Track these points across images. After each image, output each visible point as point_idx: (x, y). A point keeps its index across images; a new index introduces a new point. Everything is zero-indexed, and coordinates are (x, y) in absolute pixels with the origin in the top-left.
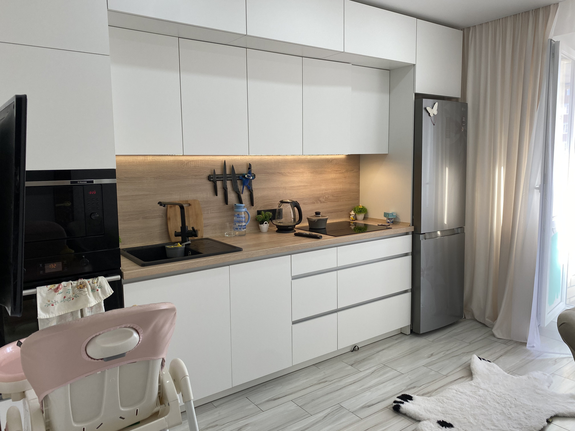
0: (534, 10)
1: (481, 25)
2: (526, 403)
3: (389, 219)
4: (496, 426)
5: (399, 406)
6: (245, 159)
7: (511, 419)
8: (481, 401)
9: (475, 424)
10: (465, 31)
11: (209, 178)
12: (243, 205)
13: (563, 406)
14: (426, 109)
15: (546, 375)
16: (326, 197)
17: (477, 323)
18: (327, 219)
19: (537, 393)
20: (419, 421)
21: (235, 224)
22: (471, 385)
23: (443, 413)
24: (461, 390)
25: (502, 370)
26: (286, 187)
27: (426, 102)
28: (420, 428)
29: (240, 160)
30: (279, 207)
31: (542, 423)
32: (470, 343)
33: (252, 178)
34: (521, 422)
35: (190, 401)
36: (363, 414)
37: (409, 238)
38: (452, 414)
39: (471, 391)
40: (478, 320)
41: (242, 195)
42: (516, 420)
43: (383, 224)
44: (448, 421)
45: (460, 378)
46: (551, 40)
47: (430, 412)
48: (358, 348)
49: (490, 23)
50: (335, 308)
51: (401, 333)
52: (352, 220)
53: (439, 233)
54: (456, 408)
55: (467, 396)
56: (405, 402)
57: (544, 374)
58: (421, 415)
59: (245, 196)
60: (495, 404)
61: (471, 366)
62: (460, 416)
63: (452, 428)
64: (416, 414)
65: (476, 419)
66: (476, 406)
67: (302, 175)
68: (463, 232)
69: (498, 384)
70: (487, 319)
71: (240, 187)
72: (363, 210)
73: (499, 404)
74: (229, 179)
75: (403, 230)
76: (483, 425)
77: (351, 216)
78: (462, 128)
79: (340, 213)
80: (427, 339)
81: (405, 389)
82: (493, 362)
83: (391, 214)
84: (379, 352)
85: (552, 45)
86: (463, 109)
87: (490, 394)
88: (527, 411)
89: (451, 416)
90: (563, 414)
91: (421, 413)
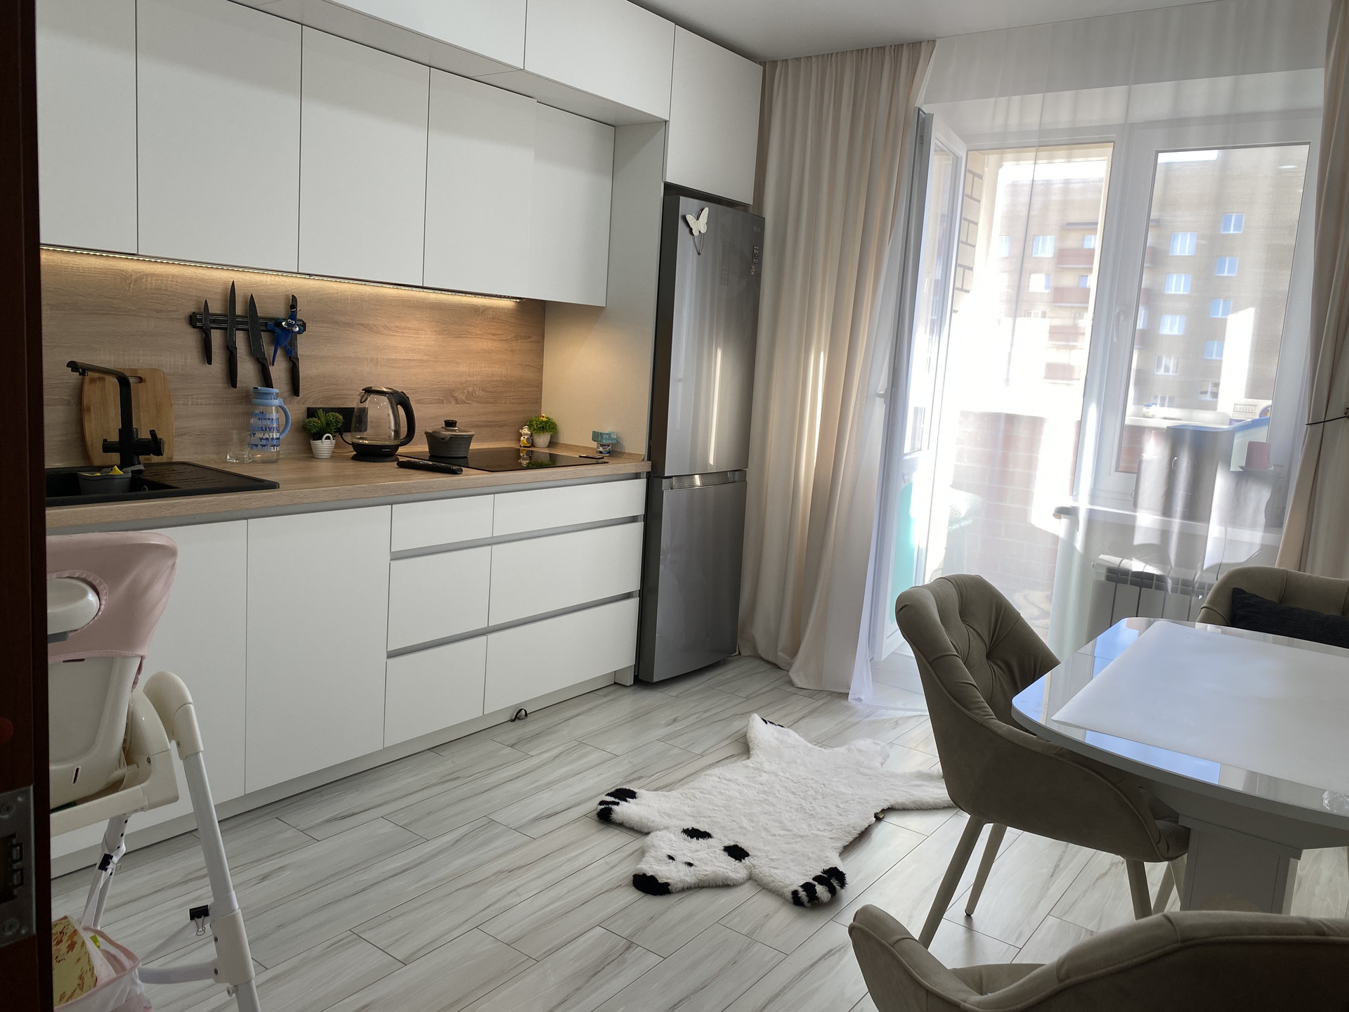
0: (893, 48)
1: (798, 59)
2: (842, 790)
3: (602, 445)
4: (788, 830)
5: (611, 809)
6: (283, 283)
8: (765, 792)
9: (751, 829)
10: (767, 66)
11: (193, 320)
12: (275, 390)
13: (904, 791)
14: (684, 218)
15: (878, 744)
16: (468, 392)
17: (762, 663)
18: (469, 438)
19: (861, 773)
20: (648, 833)
21: (254, 434)
22: (747, 767)
24: (728, 776)
25: (803, 740)
26: (377, 359)
27: (685, 204)
28: (649, 843)
29: (272, 285)
30: (361, 403)
31: (868, 819)
32: (748, 698)
33: (297, 329)
34: (831, 821)
35: (197, 754)
36: (535, 831)
37: (640, 484)
38: (709, 817)
39: (747, 777)
40: (763, 656)
41: (271, 368)
42: (822, 818)
43: (590, 456)
44: (702, 827)
45: (727, 758)
46: (919, 109)
47: (669, 816)
48: (526, 715)
49: (814, 59)
50: (482, 625)
51: (615, 683)
52: (524, 447)
53: (697, 480)
55: (739, 785)
56: (622, 803)
58: (653, 822)
59: (278, 370)
60: (788, 795)
61: (748, 735)
63: (710, 839)
64: (644, 820)
65: (753, 821)
66: (755, 800)
67: (416, 336)
68: (744, 480)
69: (796, 762)
70: (780, 653)
71: (268, 350)
72: (548, 427)
74: (240, 326)
75: (630, 468)
76: (766, 830)
77: (522, 438)
78: (752, 268)
79: (499, 429)
80: (666, 692)
81: (622, 780)
82: (788, 727)
83: (606, 434)
84: (570, 721)
85: (920, 118)
86: (755, 227)
87: (780, 780)
88: (842, 803)
89: (708, 820)
90: (903, 804)
91: (653, 819)
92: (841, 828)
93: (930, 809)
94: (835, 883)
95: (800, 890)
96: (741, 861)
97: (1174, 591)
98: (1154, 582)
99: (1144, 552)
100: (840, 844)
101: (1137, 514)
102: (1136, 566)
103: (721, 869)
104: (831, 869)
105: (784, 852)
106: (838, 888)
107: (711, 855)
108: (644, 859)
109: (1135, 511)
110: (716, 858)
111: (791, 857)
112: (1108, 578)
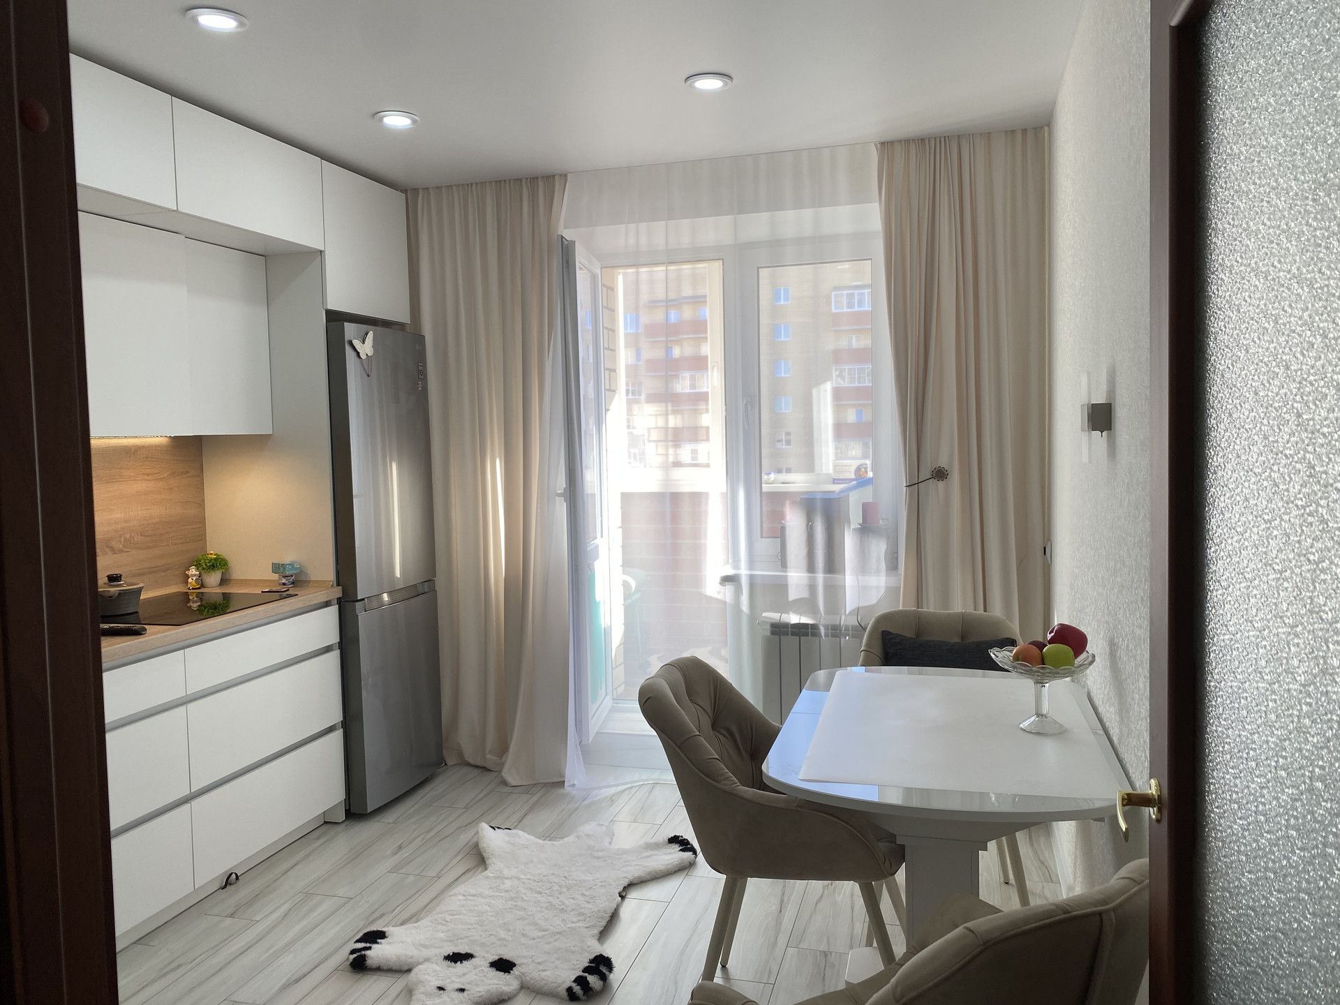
0: (529, 180)
1: (439, 188)
2: (583, 878)
3: (284, 577)
4: (545, 930)
5: (365, 955)
7: (565, 911)
8: (512, 899)
13: (638, 865)
14: (351, 343)
15: (603, 825)
16: (125, 539)
17: (471, 769)
19: (595, 857)
20: (409, 970)
22: (488, 877)
23: (451, 941)
24: (473, 892)
25: (533, 837)
27: (350, 329)
28: (413, 980)
31: (614, 900)
32: (467, 808)
34: (583, 910)
37: (333, 611)
38: (466, 937)
39: (491, 888)
40: (471, 761)
43: (274, 589)
44: (462, 949)
45: (465, 873)
46: (562, 236)
47: (425, 946)
48: (237, 877)
49: (455, 188)
50: (184, 792)
51: (327, 822)
52: (193, 589)
53: (385, 597)
54: (472, 925)
55: (485, 898)
56: (374, 946)
57: (599, 825)
58: (412, 957)
60: (535, 895)
61: (481, 845)
62: (481, 936)
63: (473, 959)
64: (402, 958)
65: (509, 931)
66: (506, 909)
68: (433, 590)
70: (488, 757)
72: (218, 564)
73: (541, 893)
75: (321, 597)
76: (524, 935)
77: (190, 580)
78: (418, 384)
79: (163, 574)
80: (382, 821)
81: (364, 922)
82: (515, 828)
83: (288, 564)
84: (289, 873)
85: (564, 246)
86: (417, 345)
87: (523, 883)
88: (586, 890)
89: (466, 940)
90: (639, 877)
91: (411, 954)
92: (593, 916)
93: (664, 876)
94: (604, 969)
95: (574, 985)
96: (509, 973)
97: (826, 635)
98: (810, 630)
99: (798, 606)
100: (596, 931)
101: (789, 574)
102: (794, 619)
103: (494, 986)
104: (596, 957)
105: (548, 953)
106: (607, 973)
107: (480, 975)
108: (414, 998)
109: (786, 572)
110: (485, 976)
111: (556, 955)
112: (773, 633)
